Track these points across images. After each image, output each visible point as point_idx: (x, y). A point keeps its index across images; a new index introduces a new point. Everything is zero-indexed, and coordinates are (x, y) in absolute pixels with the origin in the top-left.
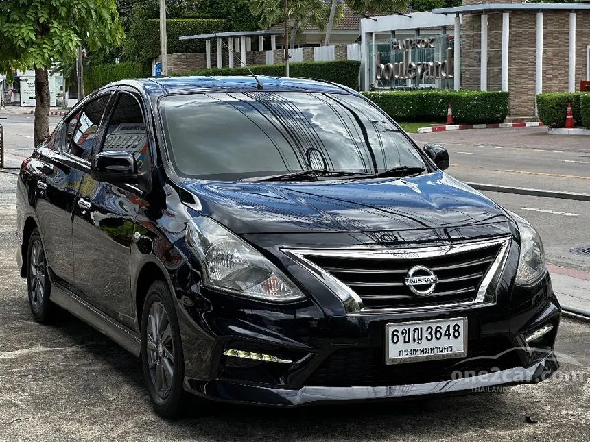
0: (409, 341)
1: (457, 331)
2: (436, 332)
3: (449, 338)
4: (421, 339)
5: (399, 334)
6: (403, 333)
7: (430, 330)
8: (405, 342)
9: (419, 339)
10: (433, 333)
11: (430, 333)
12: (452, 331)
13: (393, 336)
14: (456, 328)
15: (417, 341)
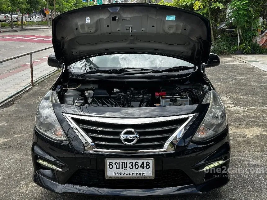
0: (119, 168)
1: (148, 165)
2: (135, 165)
3: (143, 169)
4: (126, 168)
5: (113, 165)
6: (115, 164)
7: (131, 164)
8: (117, 168)
9: (125, 168)
10: (134, 165)
11: (132, 165)
12: (145, 165)
13: (109, 165)
14: (148, 164)
15: (124, 169)
